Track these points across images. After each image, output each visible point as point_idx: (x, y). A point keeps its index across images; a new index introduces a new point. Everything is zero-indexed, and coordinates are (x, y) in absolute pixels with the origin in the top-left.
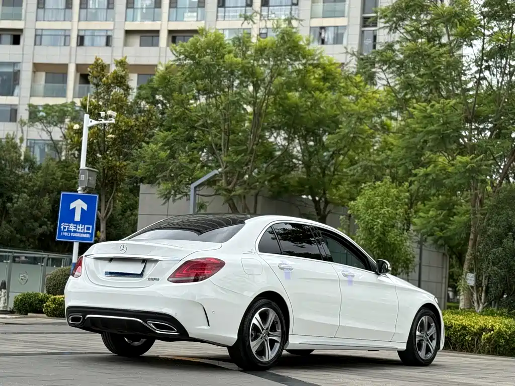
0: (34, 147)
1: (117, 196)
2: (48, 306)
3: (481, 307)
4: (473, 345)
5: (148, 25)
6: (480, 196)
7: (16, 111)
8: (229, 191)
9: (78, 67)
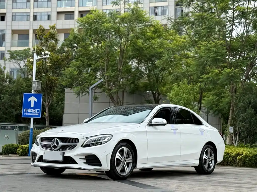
0: (13, 72)
1: (54, 94)
2: (19, 151)
3: (237, 144)
4: (233, 162)
5: (69, 9)
6: (235, 88)
7: (4, 54)
8: (110, 90)
9: (34, 31)
